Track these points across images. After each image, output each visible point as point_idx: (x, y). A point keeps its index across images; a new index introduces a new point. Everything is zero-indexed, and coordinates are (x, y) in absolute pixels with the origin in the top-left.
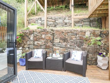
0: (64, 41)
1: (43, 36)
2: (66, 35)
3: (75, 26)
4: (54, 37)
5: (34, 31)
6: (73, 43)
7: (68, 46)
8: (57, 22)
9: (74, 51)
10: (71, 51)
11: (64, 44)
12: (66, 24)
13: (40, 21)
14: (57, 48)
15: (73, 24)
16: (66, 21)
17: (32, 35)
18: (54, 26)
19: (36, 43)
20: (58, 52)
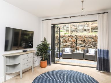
0: (84, 43)
1: (70, 39)
2: (85, 39)
3: (92, 31)
4: (77, 40)
5: (63, 36)
6: (90, 44)
7: (87, 46)
8: (78, 28)
9: (90, 49)
10: (88, 49)
11: (84, 44)
12: (85, 30)
13: (65, 28)
14: (79, 47)
15: (90, 30)
16: (85, 28)
17: (62, 38)
18: (76, 31)
19: (65, 44)
20: (80, 49)
